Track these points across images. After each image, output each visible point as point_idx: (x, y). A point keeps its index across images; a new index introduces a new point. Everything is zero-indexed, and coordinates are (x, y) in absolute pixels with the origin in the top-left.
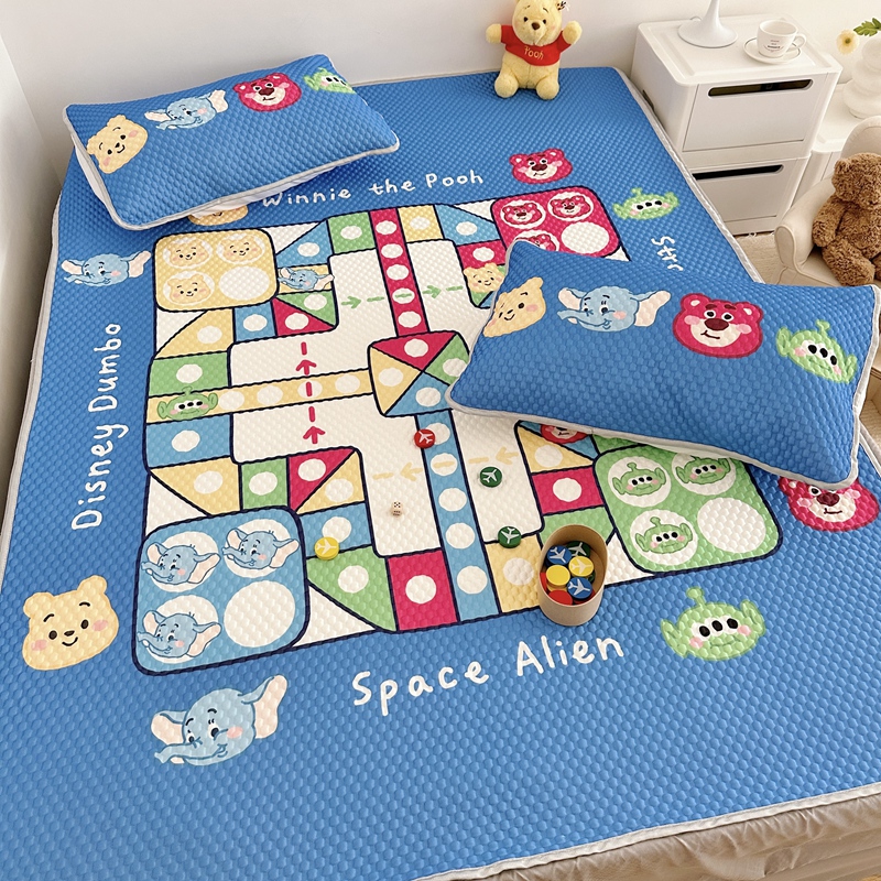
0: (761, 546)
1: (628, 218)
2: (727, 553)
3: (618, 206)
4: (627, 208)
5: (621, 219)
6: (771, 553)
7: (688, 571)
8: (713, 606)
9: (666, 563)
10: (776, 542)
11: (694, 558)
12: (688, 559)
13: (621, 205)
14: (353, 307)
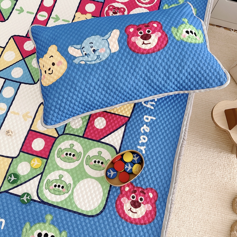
0: (91, 211)
2: (76, 206)
6: (92, 216)
7: (55, 206)
8: (52, 226)
9: (49, 198)
10: (98, 212)
11: (62, 202)
12: (59, 201)
14: (19, 13)
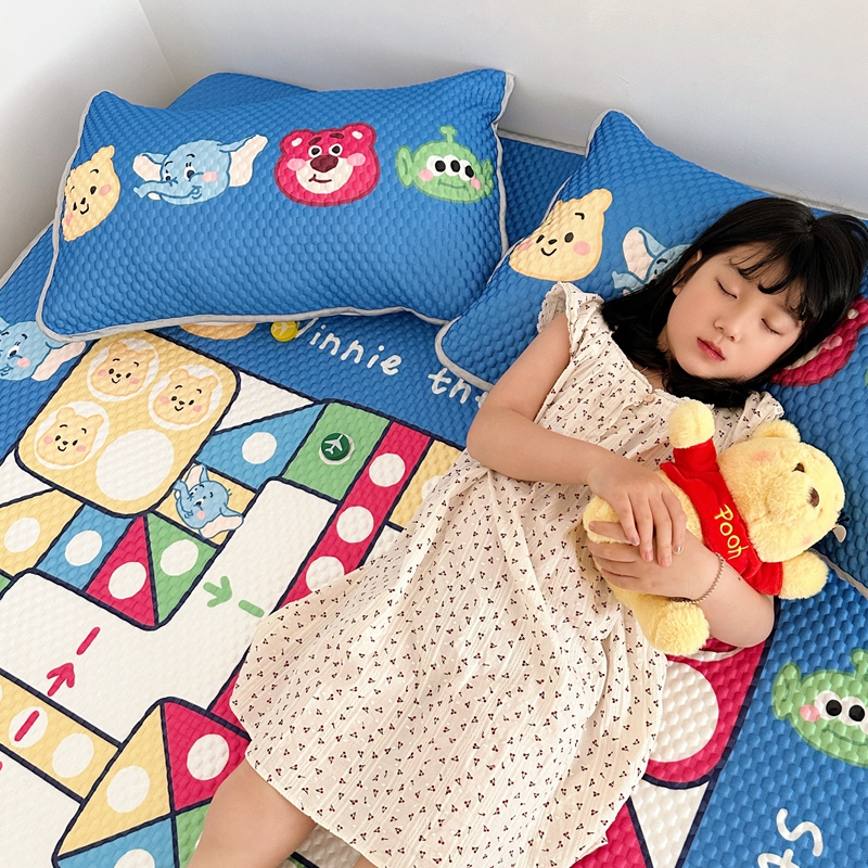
1: (787, 719)
3: (793, 673)
4: (808, 692)
5: (770, 710)
13: (803, 677)
14: (212, 604)
